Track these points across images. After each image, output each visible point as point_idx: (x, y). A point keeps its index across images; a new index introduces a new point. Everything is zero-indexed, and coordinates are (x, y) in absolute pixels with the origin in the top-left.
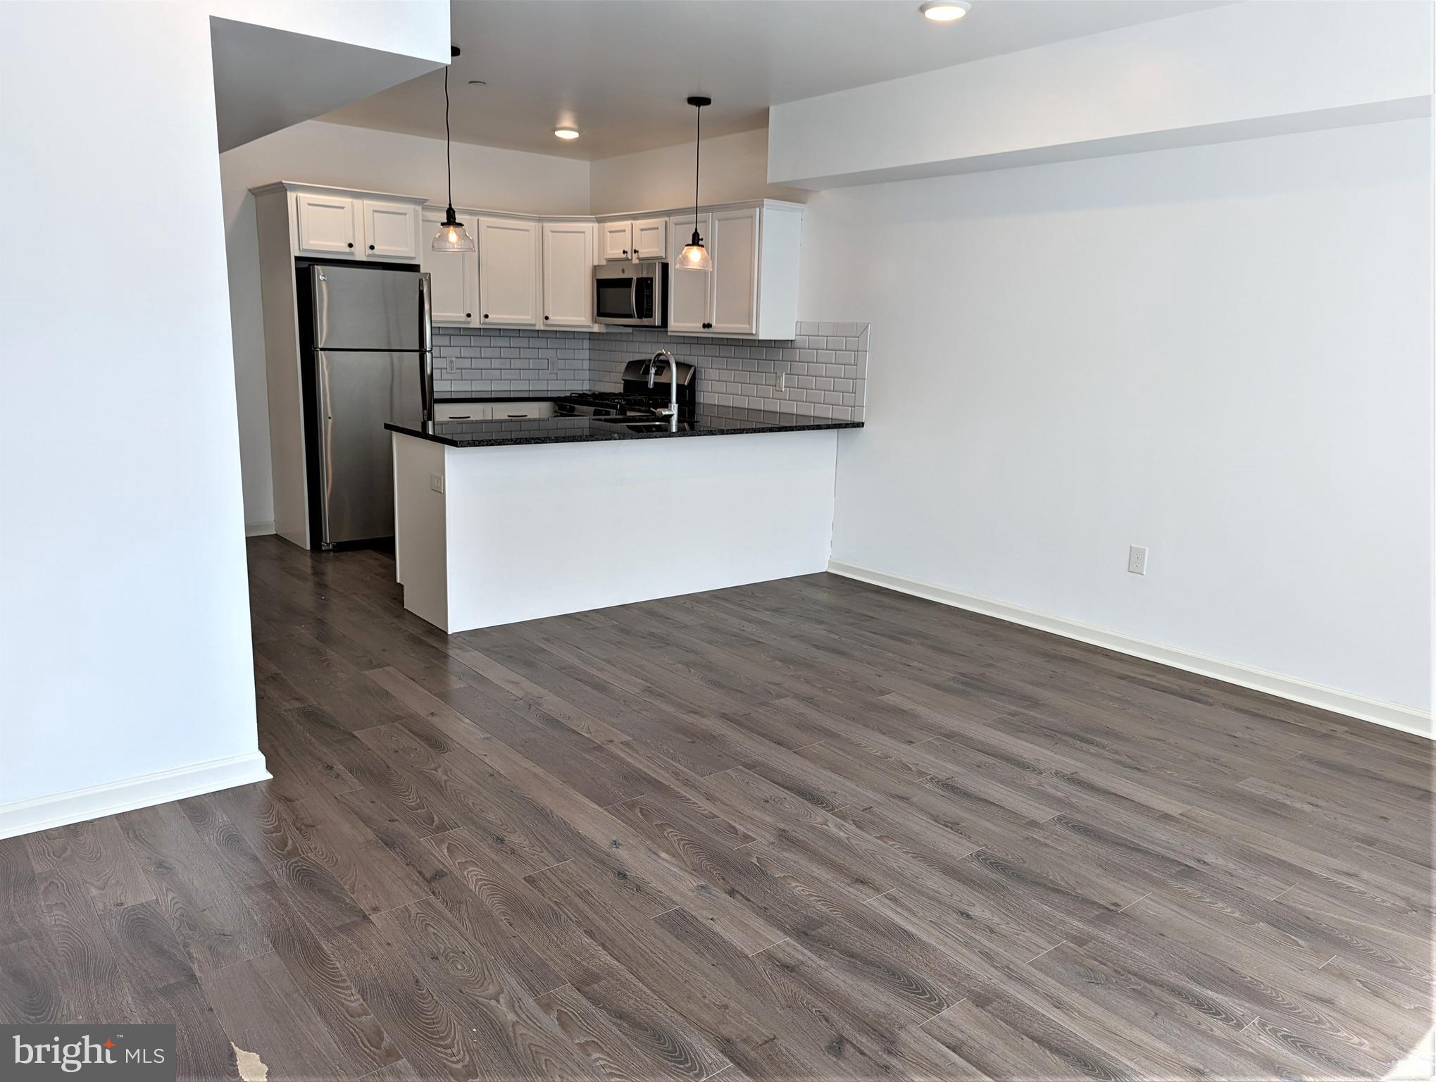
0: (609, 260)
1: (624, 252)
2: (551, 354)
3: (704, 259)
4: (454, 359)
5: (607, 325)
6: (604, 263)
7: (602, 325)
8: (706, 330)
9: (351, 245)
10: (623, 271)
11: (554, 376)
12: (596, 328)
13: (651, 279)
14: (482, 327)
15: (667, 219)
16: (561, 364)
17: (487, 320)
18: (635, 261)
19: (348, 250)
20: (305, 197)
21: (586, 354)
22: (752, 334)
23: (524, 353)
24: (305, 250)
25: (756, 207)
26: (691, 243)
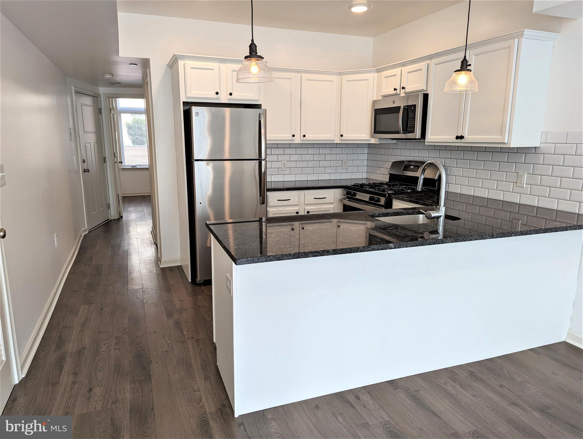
0: (384, 96)
1: (395, 89)
2: (344, 157)
3: (471, 82)
4: (286, 162)
5: (380, 139)
6: (380, 98)
7: (377, 139)
8: (459, 140)
9: (217, 93)
10: (394, 102)
11: (345, 171)
12: (373, 141)
13: (414, 106)
14: (301, 142)
15: (429, 62)
16: (350, 163)
17: (305, 138)
18: (402, 94)
19: (216, 96)
20: (190, 63)
21: (365, 157)
22: (504, 143)
23: (328, 157)
24: (189, 98)
25: (516, 38)
26: (460, 69)
